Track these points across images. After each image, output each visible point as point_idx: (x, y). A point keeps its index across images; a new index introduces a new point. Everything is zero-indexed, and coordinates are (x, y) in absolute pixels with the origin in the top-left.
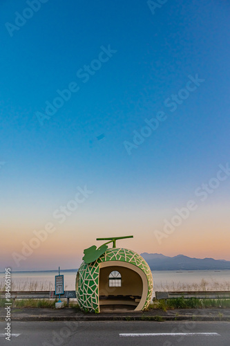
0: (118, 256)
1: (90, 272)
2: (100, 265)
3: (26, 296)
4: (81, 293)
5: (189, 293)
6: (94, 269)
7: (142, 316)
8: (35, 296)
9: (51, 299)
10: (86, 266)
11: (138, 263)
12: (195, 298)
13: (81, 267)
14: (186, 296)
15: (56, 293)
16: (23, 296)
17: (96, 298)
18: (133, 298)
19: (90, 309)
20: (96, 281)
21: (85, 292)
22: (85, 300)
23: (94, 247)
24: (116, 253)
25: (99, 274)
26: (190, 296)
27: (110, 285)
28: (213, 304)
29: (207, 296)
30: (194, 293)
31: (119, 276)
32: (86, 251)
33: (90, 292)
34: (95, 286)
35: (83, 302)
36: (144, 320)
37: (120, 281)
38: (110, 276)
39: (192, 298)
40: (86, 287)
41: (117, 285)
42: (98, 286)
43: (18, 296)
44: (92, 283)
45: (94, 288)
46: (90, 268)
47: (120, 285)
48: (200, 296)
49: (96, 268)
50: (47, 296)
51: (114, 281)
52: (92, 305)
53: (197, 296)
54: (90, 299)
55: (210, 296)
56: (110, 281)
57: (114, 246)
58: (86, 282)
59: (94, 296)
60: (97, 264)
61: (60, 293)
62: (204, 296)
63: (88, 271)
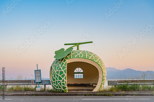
0: (81, 55)
1: (60, 66)
2: (68, 61)
3: (15, 84)
4: (54, 80)
5: (133, 81)
6: (63, 63)
7: (98, 94)
8: (21, 84)
9: (32, 86)
10: (57, 62)
11: (96, 60)
12: (137, 85)
13: (53, 63)
14: (130, 84)
15: (36, 82)
16: (12, 83)
17: (65, 83)
18: (91, 85)
19: (61, 90)
20: (65, 71)
21: (57, 79)
22: (57, 84)
23: (63, 49)
24: (79, 53)
25: (66, 66)
26: (133, 83)
27: (75, 77)
28: (150, 89)
29: (146, 83)
30: (136, 81)
31: (82, 71)
32: (56, 52)
33: (60, 78)
34: (64, 75)
35: (55, 86)
36: (99, 96)
37: (82, 74)
38: (75, 71)
39: (134, 85)
40: (57, 76)
41: (80, 77)
42: (66, 74)
43: (8, 84)
44: (61, 73)
45: (63, 76)
46: (60, 63)
47: (82, 77)
48: (141, 83)
49: (65, 63)
50: (30, 83)
51: (78, 74)
52: (62, 87)
53: (138, 84)
54: (60, 84)
55: (148, 83)
56: (75, 75)
57: (78, 49)
58: (58, 72)
59: (63, 81)
60: (65, 61)
61: (39, 81)
62: (143, 83)
63: (58, 65)
